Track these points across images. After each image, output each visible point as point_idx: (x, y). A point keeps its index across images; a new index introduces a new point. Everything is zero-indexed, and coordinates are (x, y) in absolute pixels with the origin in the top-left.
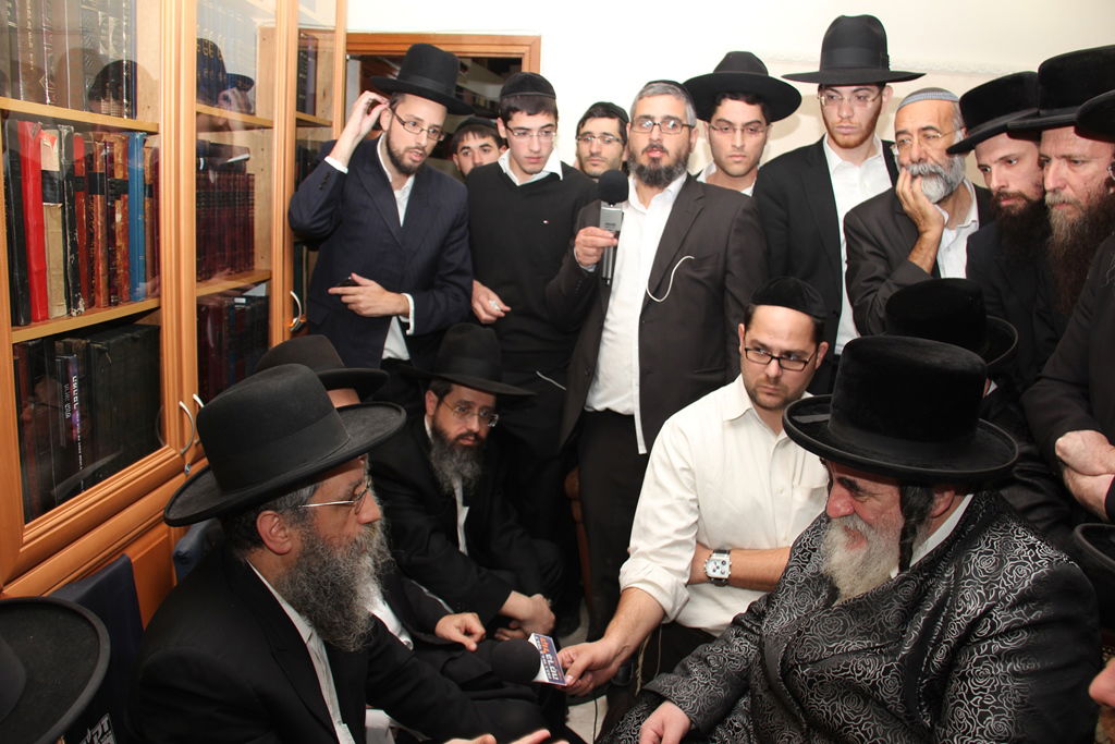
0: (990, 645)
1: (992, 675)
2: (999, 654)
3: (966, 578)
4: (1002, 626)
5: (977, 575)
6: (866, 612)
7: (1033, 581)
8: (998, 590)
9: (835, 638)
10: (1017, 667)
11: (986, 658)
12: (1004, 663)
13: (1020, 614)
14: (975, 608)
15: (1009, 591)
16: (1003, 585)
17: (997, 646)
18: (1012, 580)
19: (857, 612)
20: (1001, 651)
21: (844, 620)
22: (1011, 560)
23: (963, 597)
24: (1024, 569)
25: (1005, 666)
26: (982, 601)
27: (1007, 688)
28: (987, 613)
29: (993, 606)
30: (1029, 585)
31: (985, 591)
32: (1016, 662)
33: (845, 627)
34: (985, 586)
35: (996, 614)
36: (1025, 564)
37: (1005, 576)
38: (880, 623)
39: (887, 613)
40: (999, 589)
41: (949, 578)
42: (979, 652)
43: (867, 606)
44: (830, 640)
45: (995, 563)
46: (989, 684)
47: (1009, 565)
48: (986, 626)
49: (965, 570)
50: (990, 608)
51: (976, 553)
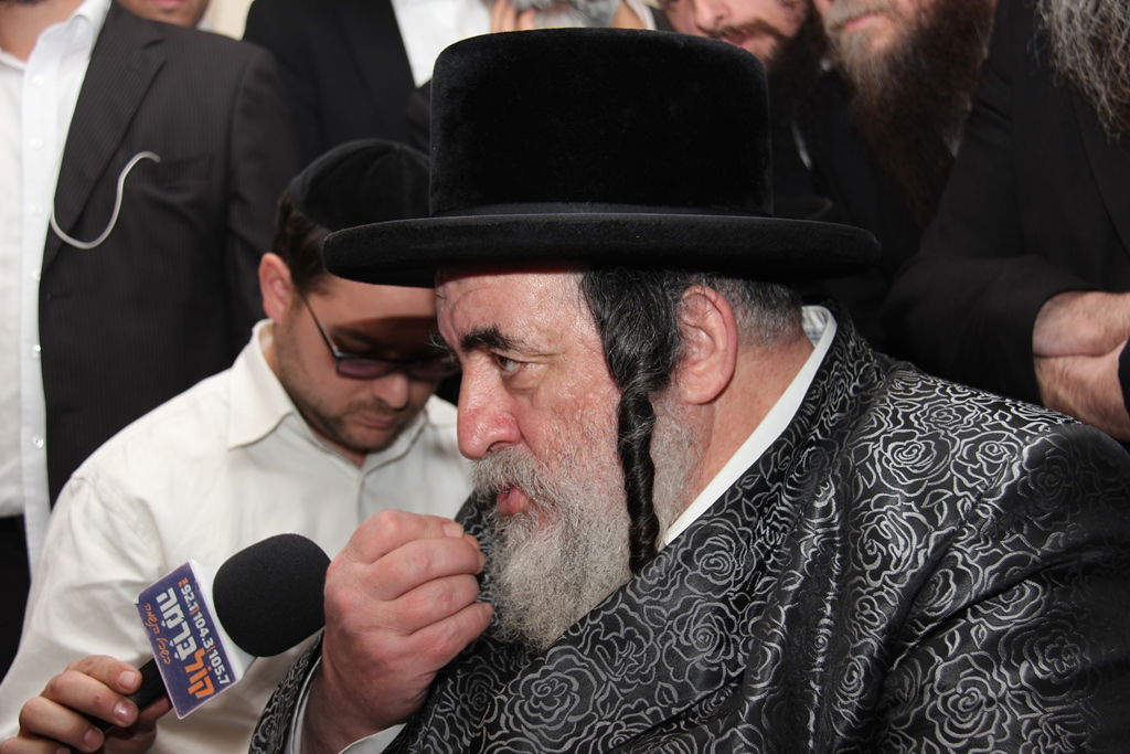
0: (965, 631)
1: (990, 702)
2: (992, 643)
3: (868, 493)
4: (984, 579)
5: (893, 481)
6: (630, 635)
7: (1030, 463)
8: (953, 500)
9: (568, 726)
10: (1041, 670)
11: (965, 664)
12: (1008, 666)
13: (1016, 544)
14: (907, 552)
15: (979, 497)
16: (962, 487)
17: (982, 630)
18: (979, 472)
19: (608, 644)
20: (994, 640)
21: (579, 676)
22: (962, 436)
23: (874, 535)
24: (999, 447)
25: (1014, 670)
26: (922, 531)
27: (1034, 724)
28: (941, 557)
29: (951, 538)
30: (1023, 473)
31: (922, 512)
32: (1035, 661)
33: (585, 690)
34: (919, 501)
35: (965, 554)
36: (999, 437)
37: (961, 469)
38: (670, 652)
39: (681, 624)
40: (955, 499)
41: (826, 511)
42: (943, 651)
43: (629, 621)
44: (555, 735)
45: (928, 452)
46: (988, 726)
47: (961, 447)
48: (947, 586)
49: (861, 478)
50: (946, 543)
51: (876, 440)
